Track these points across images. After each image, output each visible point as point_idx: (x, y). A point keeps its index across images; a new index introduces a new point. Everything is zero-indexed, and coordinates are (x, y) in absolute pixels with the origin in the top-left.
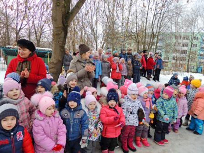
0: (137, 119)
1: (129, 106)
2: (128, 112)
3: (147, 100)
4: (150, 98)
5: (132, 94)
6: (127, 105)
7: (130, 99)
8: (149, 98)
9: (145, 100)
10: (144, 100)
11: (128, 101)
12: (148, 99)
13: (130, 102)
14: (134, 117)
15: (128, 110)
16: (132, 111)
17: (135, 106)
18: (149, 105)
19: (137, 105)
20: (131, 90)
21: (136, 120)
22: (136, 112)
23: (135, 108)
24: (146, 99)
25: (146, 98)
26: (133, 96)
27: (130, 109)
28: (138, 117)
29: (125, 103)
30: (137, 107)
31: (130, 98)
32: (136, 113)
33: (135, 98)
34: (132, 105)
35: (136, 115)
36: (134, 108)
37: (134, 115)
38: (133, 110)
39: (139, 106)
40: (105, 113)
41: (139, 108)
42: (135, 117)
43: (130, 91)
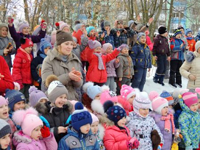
0: (150, 144)
1: (137, 126)
2: (137, 135)
3: (167, 117)
4: (171, 115)
5: (141, 108)
6: (134, 125)
7: (138, 116)
8: (169, 115)
9: (164, 119)
10: (162, 119)
11: (134, 119)
12: (169, 117)
13: (138, 120)
14: (145, 142)
15: (136, 132)
16: (141, 134)
17: (146, 126)
18: (170, 126)
19: (149, 124)
20: (140, 102)
21: (148, 146)
22: (148, 135)
23: (146, 129)
24: (165, 117)
25: (166, 114)
26: (143, 111)
27: (139, 130)
28: (151, 142)
29: (130, 123)
30: (149, 127)
31: (138, 113)
32: (148, 137)
33: (145, 114)
34: (141, 124)
35: (148, 140)
36: (144, 128)
37: (145, 139)
38: (144, 132)
39: (152, 125)
40: (113, 138)
41: (153, 129)
42: (147, 141)
43: (138, 103)
